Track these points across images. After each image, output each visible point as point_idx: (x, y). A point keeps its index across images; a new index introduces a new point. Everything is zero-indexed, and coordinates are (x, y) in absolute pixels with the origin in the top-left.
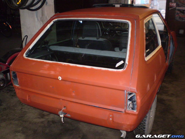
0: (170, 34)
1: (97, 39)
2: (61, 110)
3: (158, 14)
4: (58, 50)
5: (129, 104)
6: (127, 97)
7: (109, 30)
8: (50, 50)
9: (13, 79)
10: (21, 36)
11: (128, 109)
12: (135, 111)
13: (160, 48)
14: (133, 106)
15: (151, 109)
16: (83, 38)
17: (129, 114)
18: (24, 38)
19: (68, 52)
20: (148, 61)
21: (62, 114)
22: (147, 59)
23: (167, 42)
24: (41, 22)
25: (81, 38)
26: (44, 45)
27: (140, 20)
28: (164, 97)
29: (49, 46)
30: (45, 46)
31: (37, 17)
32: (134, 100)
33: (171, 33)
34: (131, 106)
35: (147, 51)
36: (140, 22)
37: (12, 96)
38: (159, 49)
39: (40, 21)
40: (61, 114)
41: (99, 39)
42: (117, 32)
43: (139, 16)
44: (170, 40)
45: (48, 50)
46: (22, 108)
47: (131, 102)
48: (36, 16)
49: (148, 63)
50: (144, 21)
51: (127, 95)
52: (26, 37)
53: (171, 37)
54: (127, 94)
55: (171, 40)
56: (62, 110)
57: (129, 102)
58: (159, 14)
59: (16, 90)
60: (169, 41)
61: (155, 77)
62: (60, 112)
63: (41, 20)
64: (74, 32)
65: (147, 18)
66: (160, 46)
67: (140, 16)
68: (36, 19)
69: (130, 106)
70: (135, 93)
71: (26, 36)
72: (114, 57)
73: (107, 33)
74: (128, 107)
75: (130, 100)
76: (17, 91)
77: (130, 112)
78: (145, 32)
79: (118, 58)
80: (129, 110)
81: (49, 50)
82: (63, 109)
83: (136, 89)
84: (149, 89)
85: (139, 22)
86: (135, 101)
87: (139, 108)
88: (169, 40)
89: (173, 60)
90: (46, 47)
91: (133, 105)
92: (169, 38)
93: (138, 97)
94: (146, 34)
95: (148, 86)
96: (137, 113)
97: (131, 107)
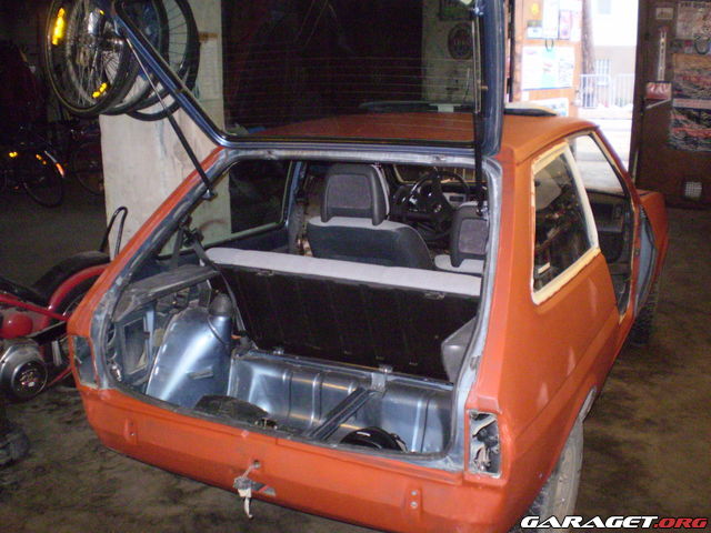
0: (637, 202)
1: (374, 224)
2: (242, 471)
3: (591, 135)
4: (236, 263)
5: (477, 450)
6: (468, 428)
7: (419, 190)
8: (208, 262)
9: (76, 361)
10: (104, 209)
11: (472, 470)
12: (496, 476)
13: (595, 258)
14: (490, 457)
15: (556, 471)
16: (323, 220)
17: (475, 485)
18: (114, 218)
19: (271, 271)
20: (542, 303)
21: (247, 488)
22: (539, 297)
23: (627, 233)
24: (176, 160)
25: (317, 221)
26: (188, 244)
27: (518, 164)
28: (618, 431)
29: (206, 248)
30: (190, 248)
31: (162, 142)
32: (492, 438)
33: (643, 199)
34: (484, 458)
35: (541, 270)
36: (518, 170)
37: (69, 423)
38: (591, 263)
39: (173, 158)
40: (244, 488)
41: (381, 222)
42: (447, 196)
43: (512, 151)
44: (640, 224)
45: (202, 264)
46: (102, 469)
47: (482, 445)
48: (158, 139)
49: (542, 311)
50: (533, 167)
51: (466, 422)
52: (123, 212)
53: (643, 216)
54: (467, 417)
55: (643, 227)
56: (247, 473)
57: (476, 447)
58: (594, 133)
59: (85, 402)
60: (635, 230)
61: (572, 359)
62: (239, 480)
63: (176, 154)
64: (291, 199)
65: (542, 157)
66: (595, 250)
67: (516, 151)
68: (159, 150)
69: (479, 460)
70: (496, 413)
71: (121, 209)
72: (429, 291)
73: (412, 200)
74: (471, 462)
75: (479, 437)
76: (90, 405)
77: (478, 480)
78: (533, 203)
79: (441, 293)
80: (477, 473)
81: (204, 261)
82: (251, 468)
83: (497, 401)
84: (546, 401)
85: (512, 170)
86: (495, 443)
87: (509, 466)
88: (636, 224)
89: (650, 298)
90: (193, 252)
91: (491, 455)
92: (636, 219)
93: (505, 428)
94: (537, 213)
95: (544, 392)
96: (502, 483)
97: (483, 463)
